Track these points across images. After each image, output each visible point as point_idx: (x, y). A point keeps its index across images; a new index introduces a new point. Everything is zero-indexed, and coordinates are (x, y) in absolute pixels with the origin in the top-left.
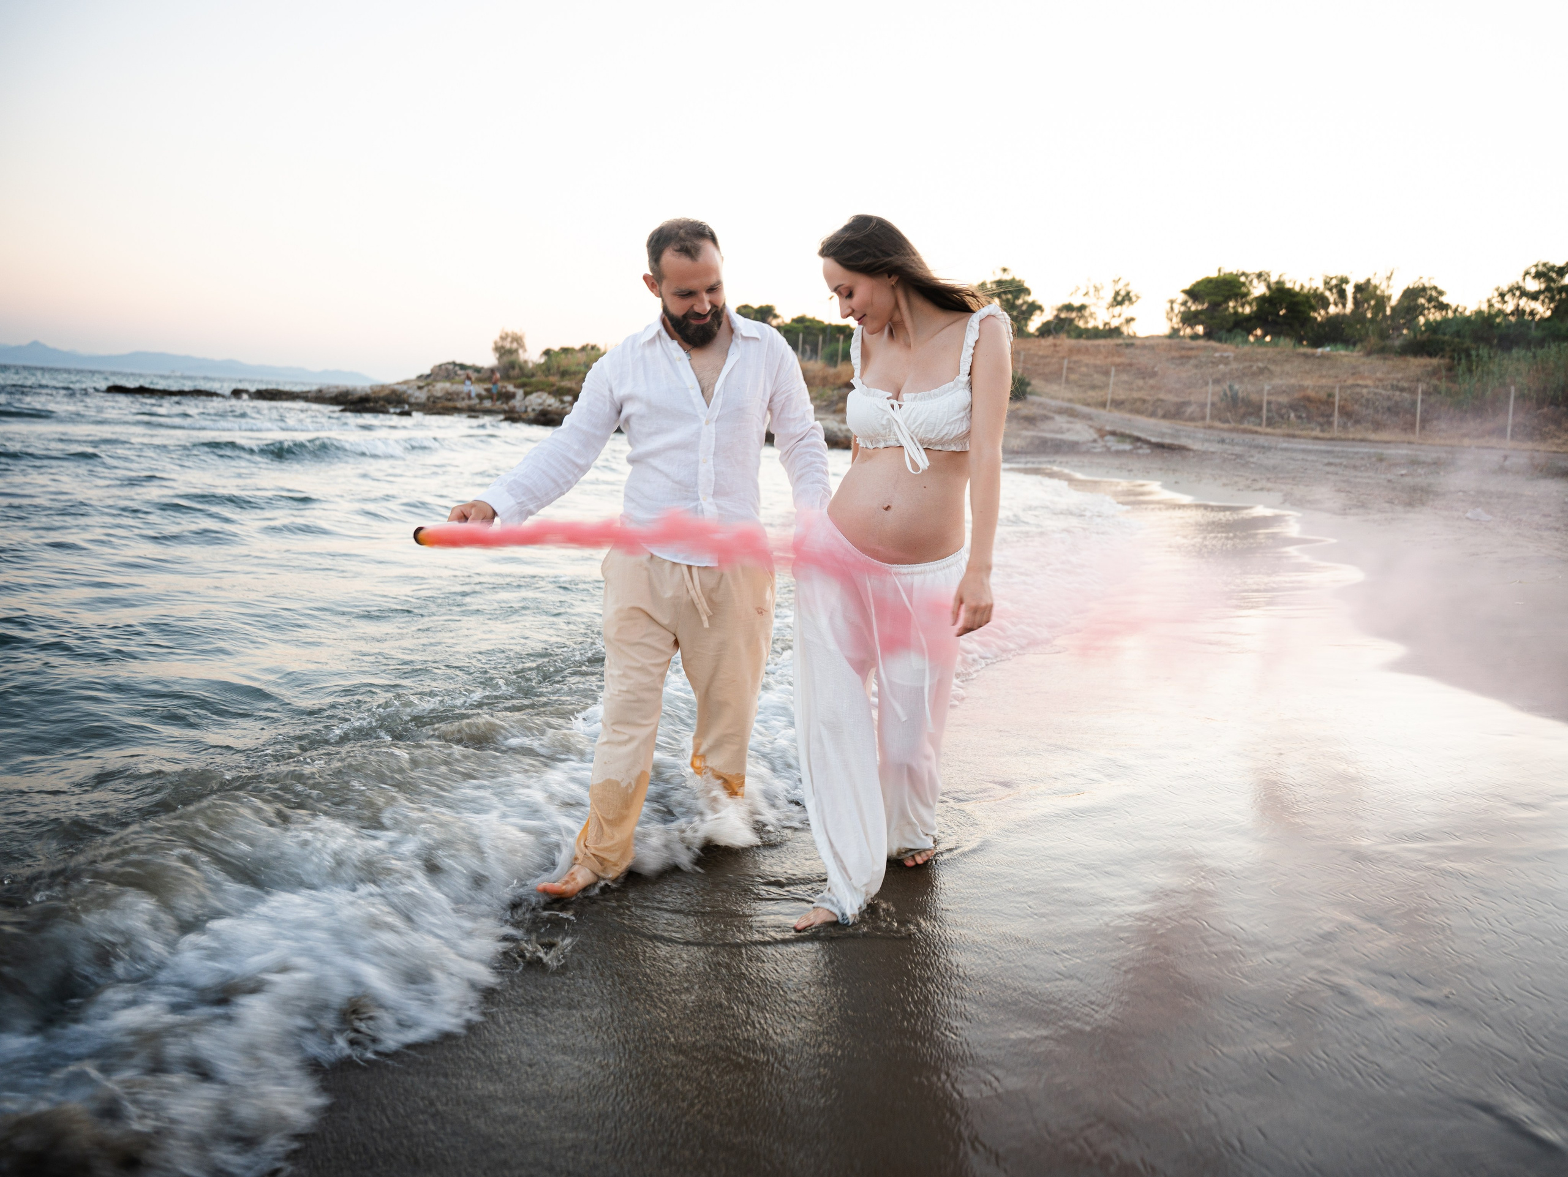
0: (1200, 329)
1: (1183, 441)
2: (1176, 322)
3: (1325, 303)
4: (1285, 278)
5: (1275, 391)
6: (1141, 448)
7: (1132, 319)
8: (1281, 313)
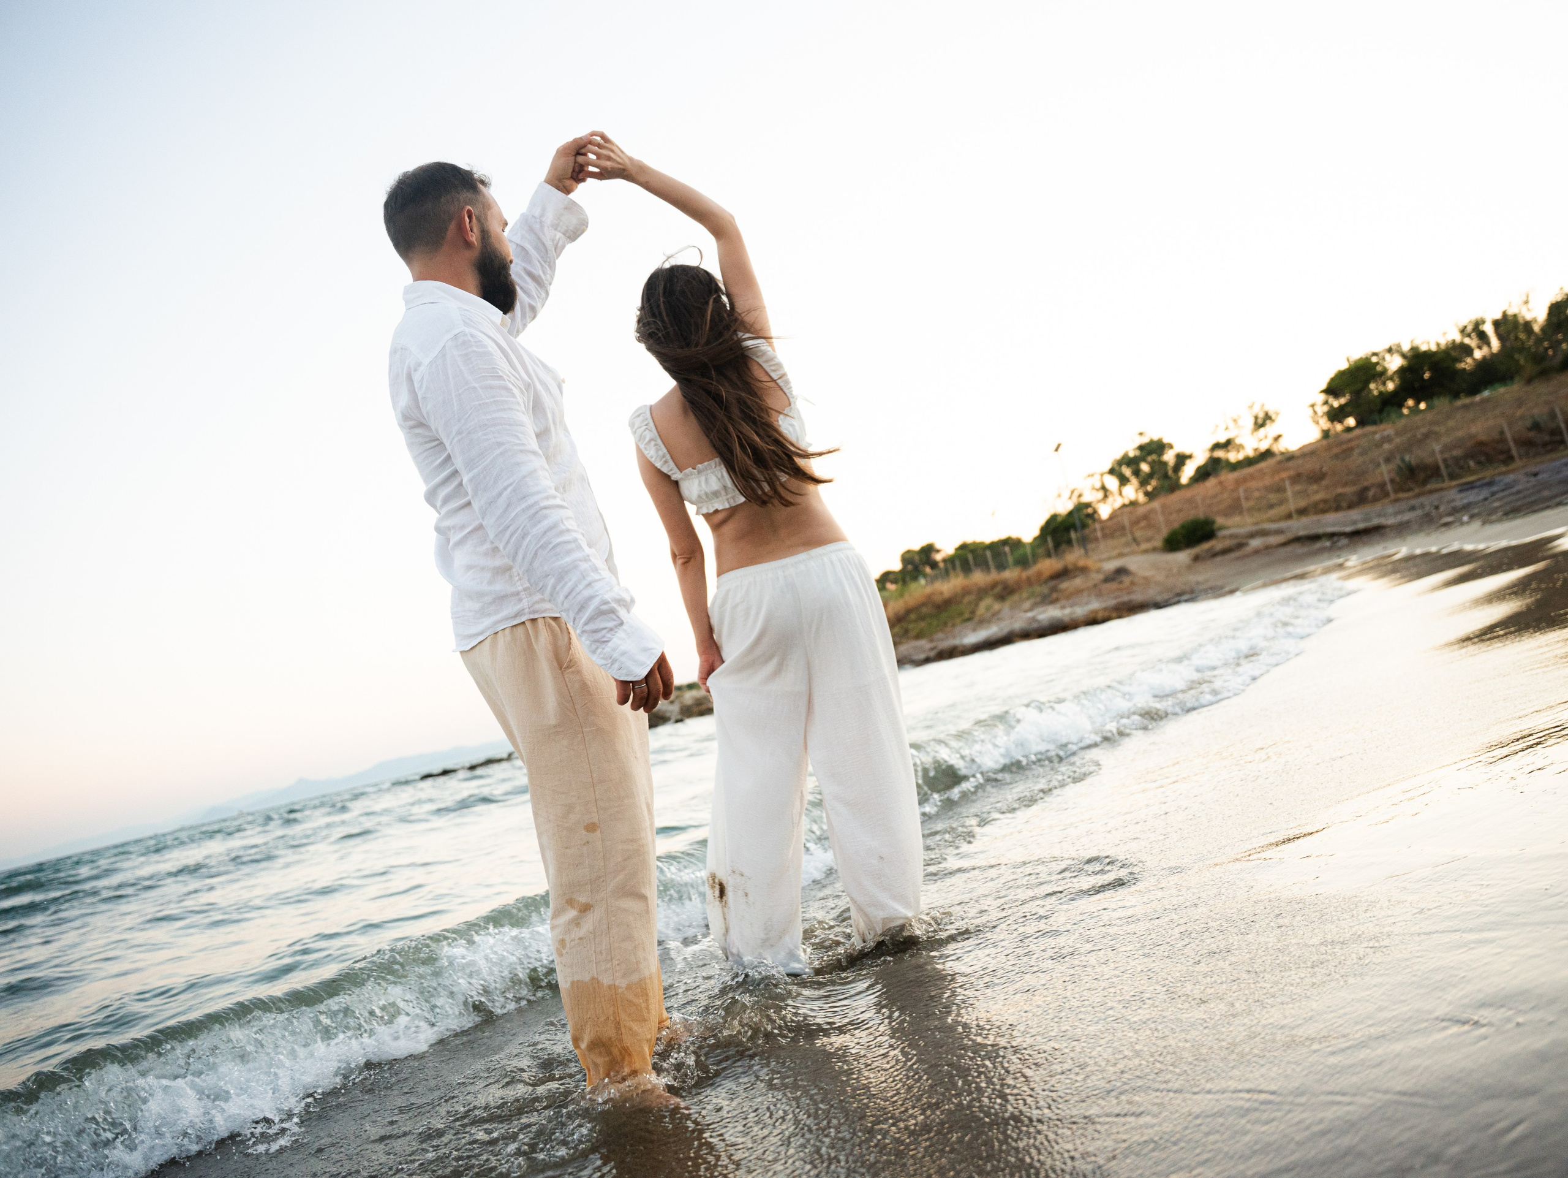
0: (1351, 422)
1: (1376, 521)
2: (1325, 424)
3: (1468, 351)
4: (1417, 343)
5: (1446, 448)
6: (1338, 541)
7: (1280, 436)
8: (1427, 375)
